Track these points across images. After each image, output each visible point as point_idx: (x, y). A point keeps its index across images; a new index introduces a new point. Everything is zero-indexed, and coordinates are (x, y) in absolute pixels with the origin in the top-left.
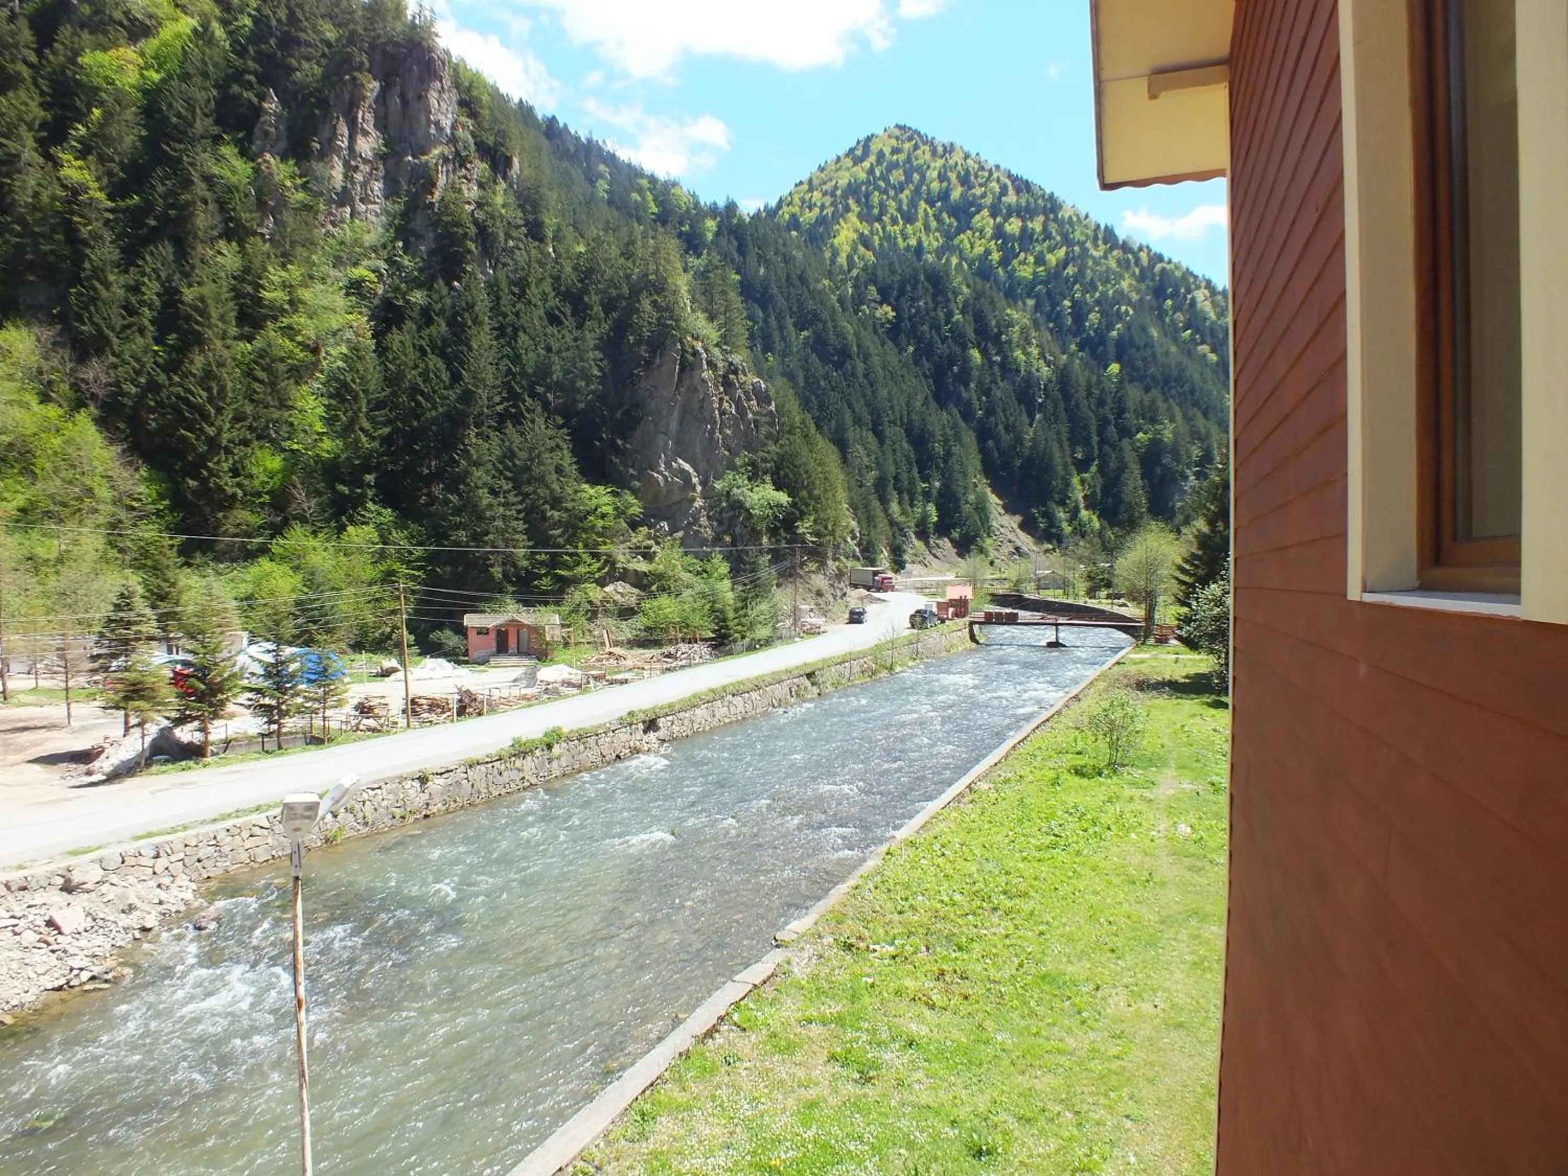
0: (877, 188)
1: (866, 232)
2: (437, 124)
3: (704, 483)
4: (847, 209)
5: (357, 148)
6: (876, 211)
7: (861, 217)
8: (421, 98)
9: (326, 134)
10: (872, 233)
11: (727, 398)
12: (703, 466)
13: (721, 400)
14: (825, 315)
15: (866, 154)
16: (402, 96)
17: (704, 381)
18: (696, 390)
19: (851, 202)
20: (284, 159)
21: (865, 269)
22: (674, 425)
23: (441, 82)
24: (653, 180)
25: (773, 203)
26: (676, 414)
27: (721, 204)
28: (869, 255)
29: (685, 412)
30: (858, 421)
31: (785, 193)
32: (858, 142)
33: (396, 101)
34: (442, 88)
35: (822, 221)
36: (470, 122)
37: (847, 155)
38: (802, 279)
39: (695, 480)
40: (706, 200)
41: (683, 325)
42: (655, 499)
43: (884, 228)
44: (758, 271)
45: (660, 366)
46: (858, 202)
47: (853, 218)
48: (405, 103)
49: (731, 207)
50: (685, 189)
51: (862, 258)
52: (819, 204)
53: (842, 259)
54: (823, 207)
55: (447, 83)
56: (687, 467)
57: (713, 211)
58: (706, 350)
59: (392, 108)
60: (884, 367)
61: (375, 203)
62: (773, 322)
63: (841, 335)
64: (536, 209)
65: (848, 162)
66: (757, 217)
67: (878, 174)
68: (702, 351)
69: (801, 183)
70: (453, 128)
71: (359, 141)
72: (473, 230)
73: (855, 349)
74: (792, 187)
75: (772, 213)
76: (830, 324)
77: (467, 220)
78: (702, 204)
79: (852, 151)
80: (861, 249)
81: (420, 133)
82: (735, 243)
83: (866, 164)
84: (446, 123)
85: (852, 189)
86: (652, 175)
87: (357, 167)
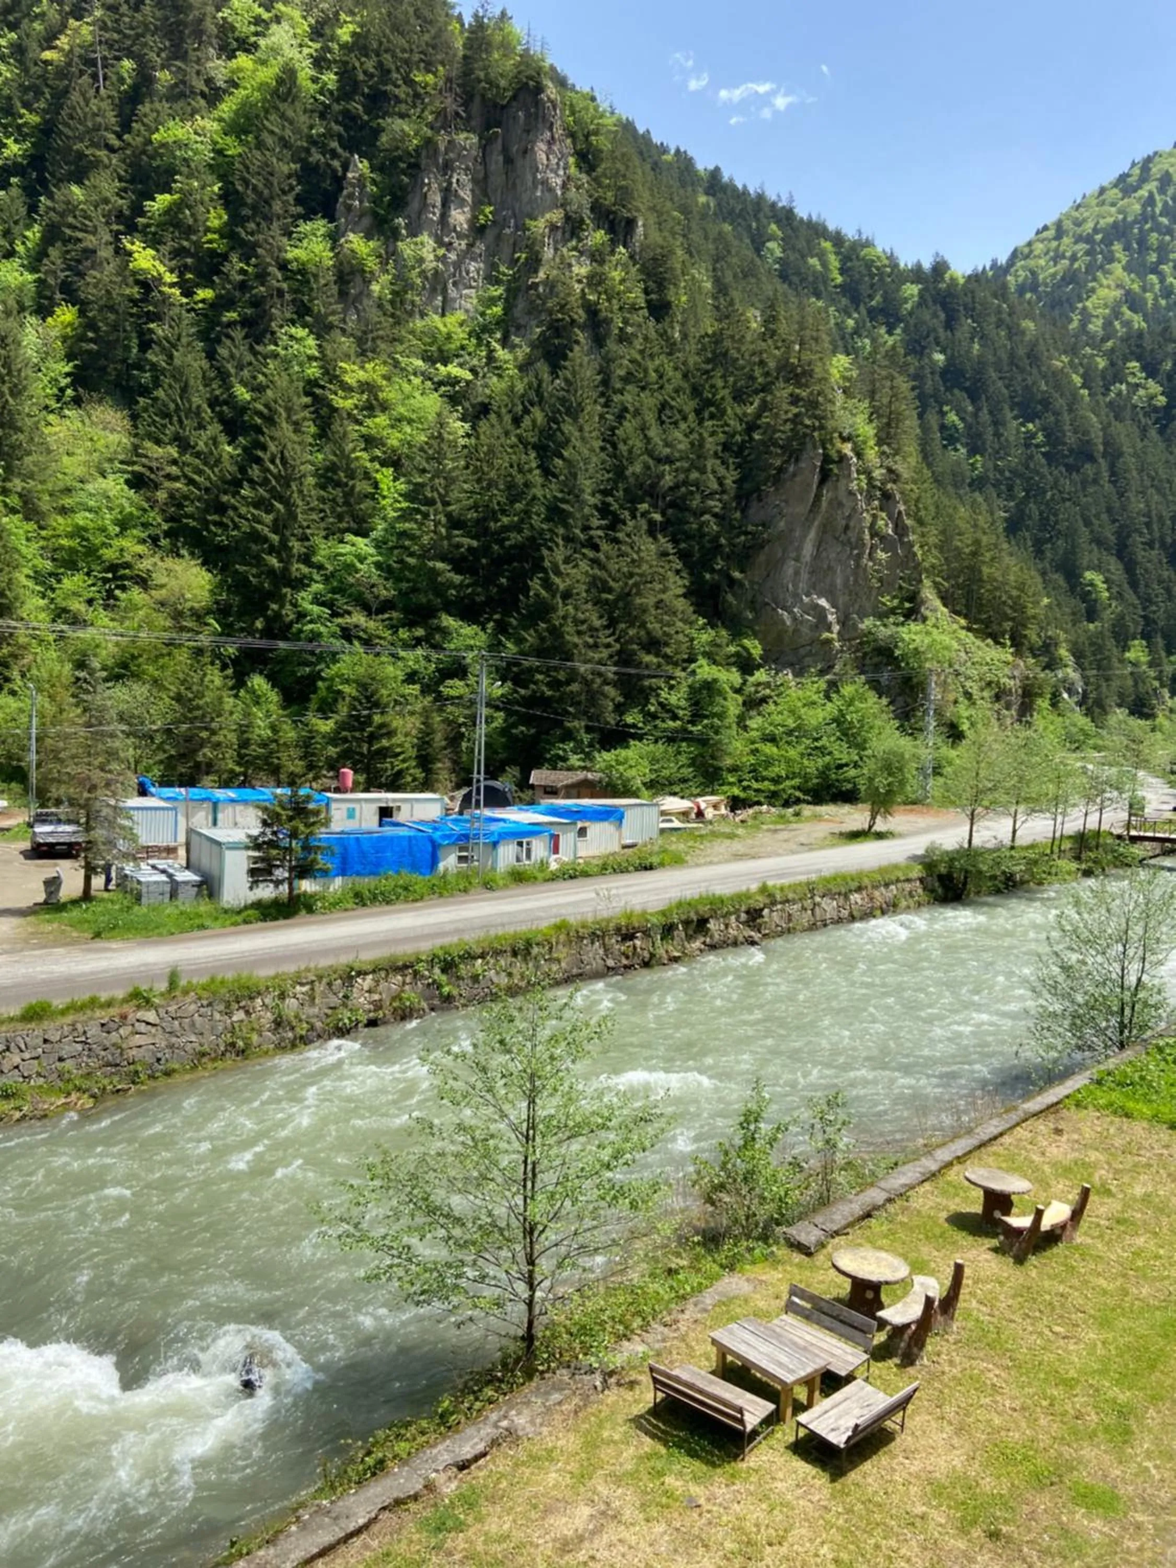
0: (1157, 228)
1: (1136, 287)
2: (545, 182)
3: (844, 621)
4: (1111, 259)
5: (451, 221)
6: (1153, 257)
7: (1128, 268)
8: (526, 152)
9: (415, 205)
10: (1144, 289)
11: (884, 515)
12: (842, 600)
13: (875, 517)
14: (1060, 403)
15: (1144, 177)
16: (505, 150)
17: (851, 493)
18: (840, 505)
19: (1117, 247)
20: (368, 237)
21: (1126, 339)
22: (808, 550)
23: (551, 129)
24: (838, 239)
25: (1003, 259)
26: (812, 534)
27: (927, 265)
28: (1138, 321)
29: (824, 532)
30: (1099, 541)
31: (1021, 242)
32: (1134, 164)
33: (497, 160)
34: (553, 137)
35: (1070, 277)
36: (584, 178)
37: (1115, 186)
38: (1033, 356)
39: (831, 618)
40: (906, 261)
41: (830, 424)
42: (780, 638)
43: (1162, 280)
44: (969, 351)
45: (794, 475)
46: (1127, 248)
47: (1117, 269)
48: (509, 161)
49: (940, 268)
50: (879, 249)
51: (1127, 324)
52: (1068, 254)
53: (1095, 326)
54: (1074, 258)
55: (559, 132)
56: (823, 602)
57: (917, 274)
58: (859, 455)
59: (493, 167)
60: (1141, 471)
61: (471, 287)
62: (985, 416)
63: (1081, 430)
64: (661, 285)
65: (1115, 193)
66: (975, 278)
67: (1159, 205)
68: (850, 454)
69: (1046, 228)
70: (564, 186)
71: (453, 213)
72: (581, 315)
73: (1101, 448)
74: (1031, 235)
75: (1002, 271)
76: (1066, 417)
77: (574, 301)
78: (902, 265)
79: (1123, 178)
80: (1128, 313)
81: (525, 197)
82: (942, 316)
83: (1143, 193)
84: (556, 181)
85: (1118, 231)
86: (838, 233)
87: (451, 244)
